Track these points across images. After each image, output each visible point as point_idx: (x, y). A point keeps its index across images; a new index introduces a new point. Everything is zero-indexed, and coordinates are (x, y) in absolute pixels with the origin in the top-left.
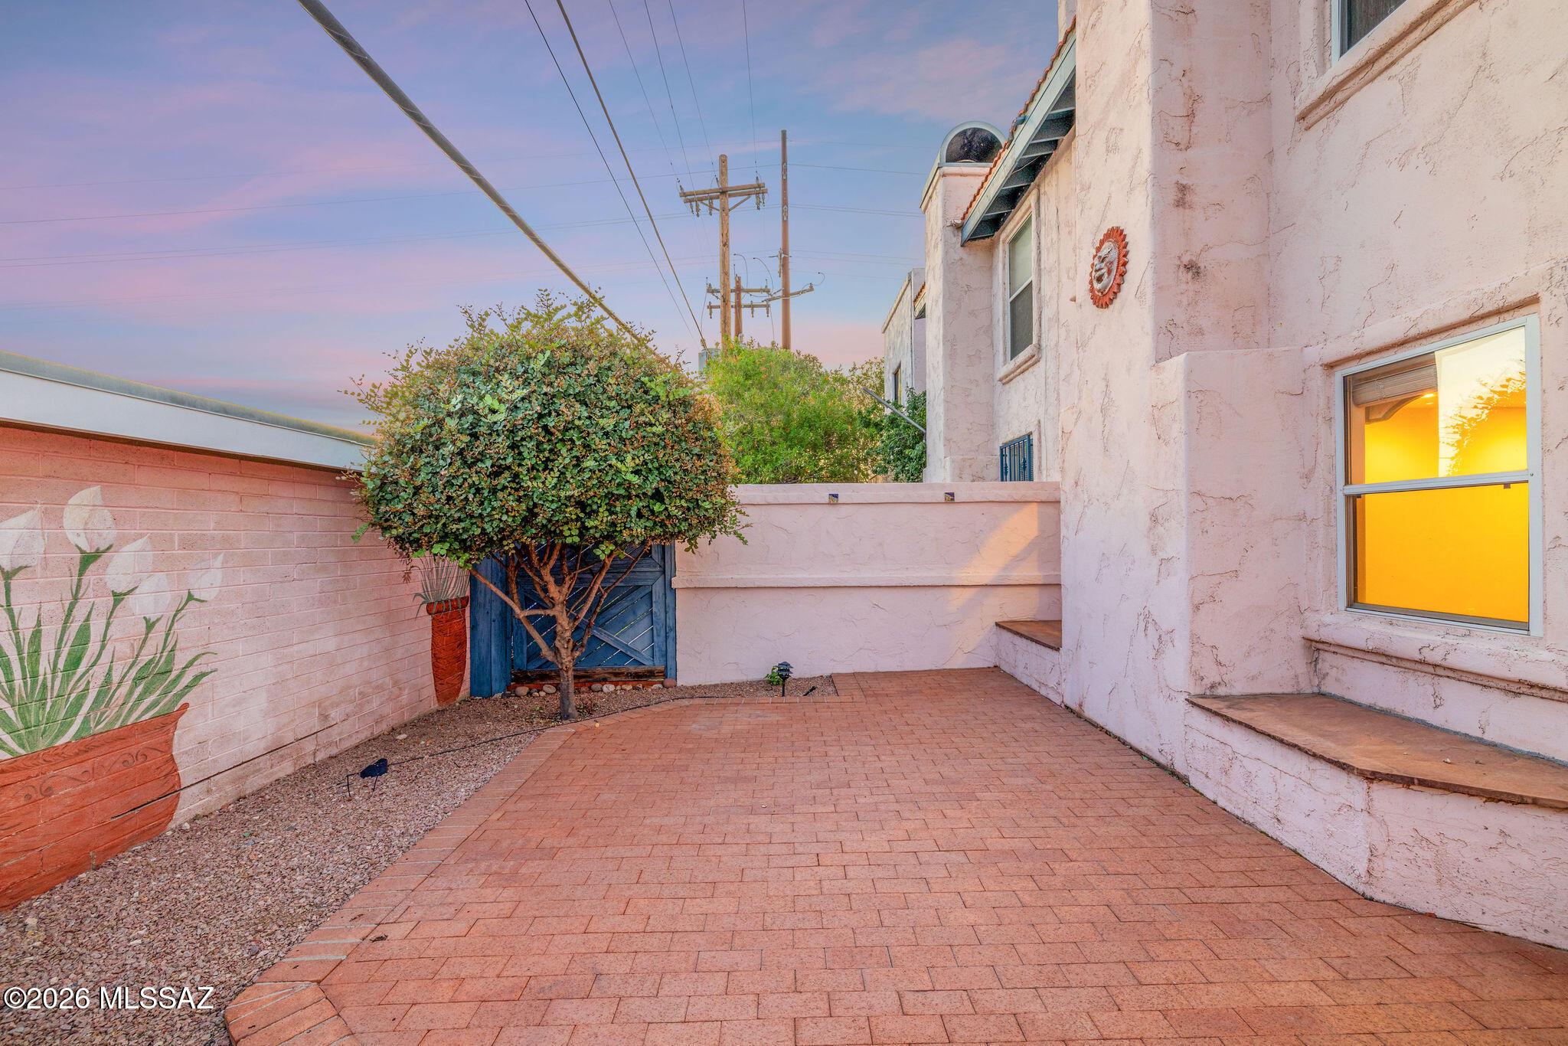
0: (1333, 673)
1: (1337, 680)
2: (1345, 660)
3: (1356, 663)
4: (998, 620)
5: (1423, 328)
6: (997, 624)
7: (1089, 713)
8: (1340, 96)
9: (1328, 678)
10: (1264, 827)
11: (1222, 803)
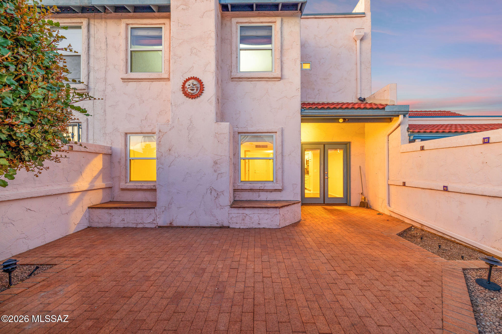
0: (237, 196)
1: (238, 197)
2: (240, 192)
3: (243, 193)
4: (89, 206)
5: (259, 131)
6: (89, 208)
7: (175, 224)
8: (241, 80)
9: (236, 197)
10: (256, 227)
11: (241, 227)
